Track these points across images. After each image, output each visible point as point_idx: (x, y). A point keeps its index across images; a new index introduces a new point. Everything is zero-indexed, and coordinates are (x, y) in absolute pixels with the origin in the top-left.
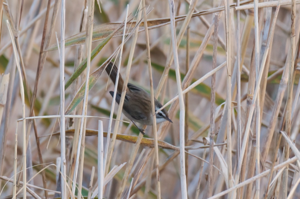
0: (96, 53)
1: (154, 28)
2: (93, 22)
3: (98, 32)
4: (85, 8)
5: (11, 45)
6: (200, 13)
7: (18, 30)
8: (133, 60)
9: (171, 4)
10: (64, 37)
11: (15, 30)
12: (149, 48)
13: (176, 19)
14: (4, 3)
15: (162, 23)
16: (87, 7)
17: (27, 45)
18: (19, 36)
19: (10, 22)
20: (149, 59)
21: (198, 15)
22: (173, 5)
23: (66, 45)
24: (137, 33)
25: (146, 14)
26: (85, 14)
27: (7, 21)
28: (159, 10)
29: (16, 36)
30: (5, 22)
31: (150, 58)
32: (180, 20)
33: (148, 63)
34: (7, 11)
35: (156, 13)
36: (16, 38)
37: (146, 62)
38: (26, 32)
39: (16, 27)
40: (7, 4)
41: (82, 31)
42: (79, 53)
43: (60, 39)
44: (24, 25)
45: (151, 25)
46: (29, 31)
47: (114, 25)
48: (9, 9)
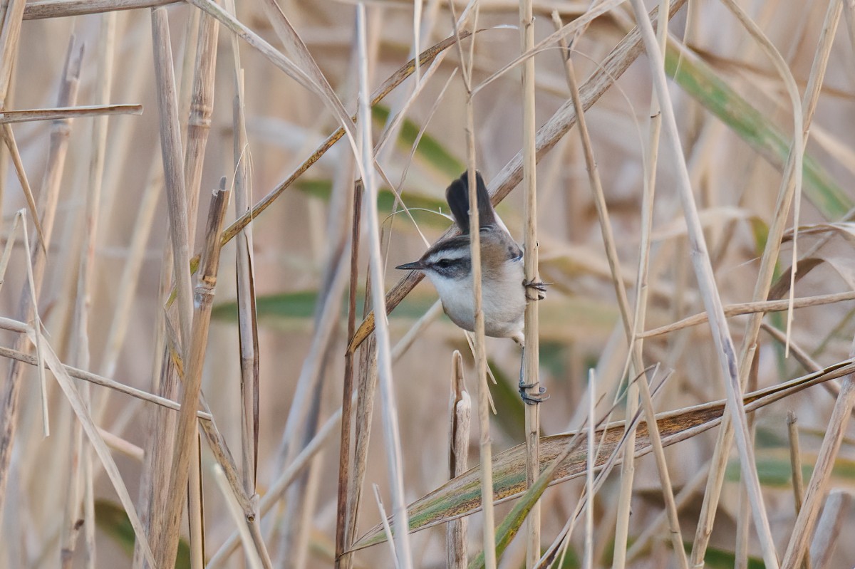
0: (507, 536)
1: (688, 437)
2: (489, 437)
3: (512, 470)
4: (459, 398)
5: (239, 544)
6: (826, 372)
7: (252, 493)
8: (629, 544)
9: (725, 351)
10: (401, 498)
11: (243, 496)
12: (674, 504)
13: (747, 401)
14: (200, 413)
15: (711, 418)
16: (465, 394)
17: (292, 540)
18: (257, 511)
19: (225, 469)
20: (675, 535)
21: (823, 379)
22: (732, 354)
23: (414, 525)
24: (633, 460)
25: (650, 396)
26: (459, 416)
27: (218, 469)
28: (694, 377)
29: (250, 515)
30: (211, 475)
31: (679, 532)
32: (767, 401)
33: (675, 547)
34: (212, 438)
35: (685, 388)
36: (250, 519)
37: (670, 545)
38: (282, 494)
39: (245, 484)
40: (209, 415)
41: (458, 474)
42: (457, 545)
43: (390, 506)
44: (273, 476)
45: (677, 427)
46: (293, 490)
47: (561, 442)
48: (216, 430)
